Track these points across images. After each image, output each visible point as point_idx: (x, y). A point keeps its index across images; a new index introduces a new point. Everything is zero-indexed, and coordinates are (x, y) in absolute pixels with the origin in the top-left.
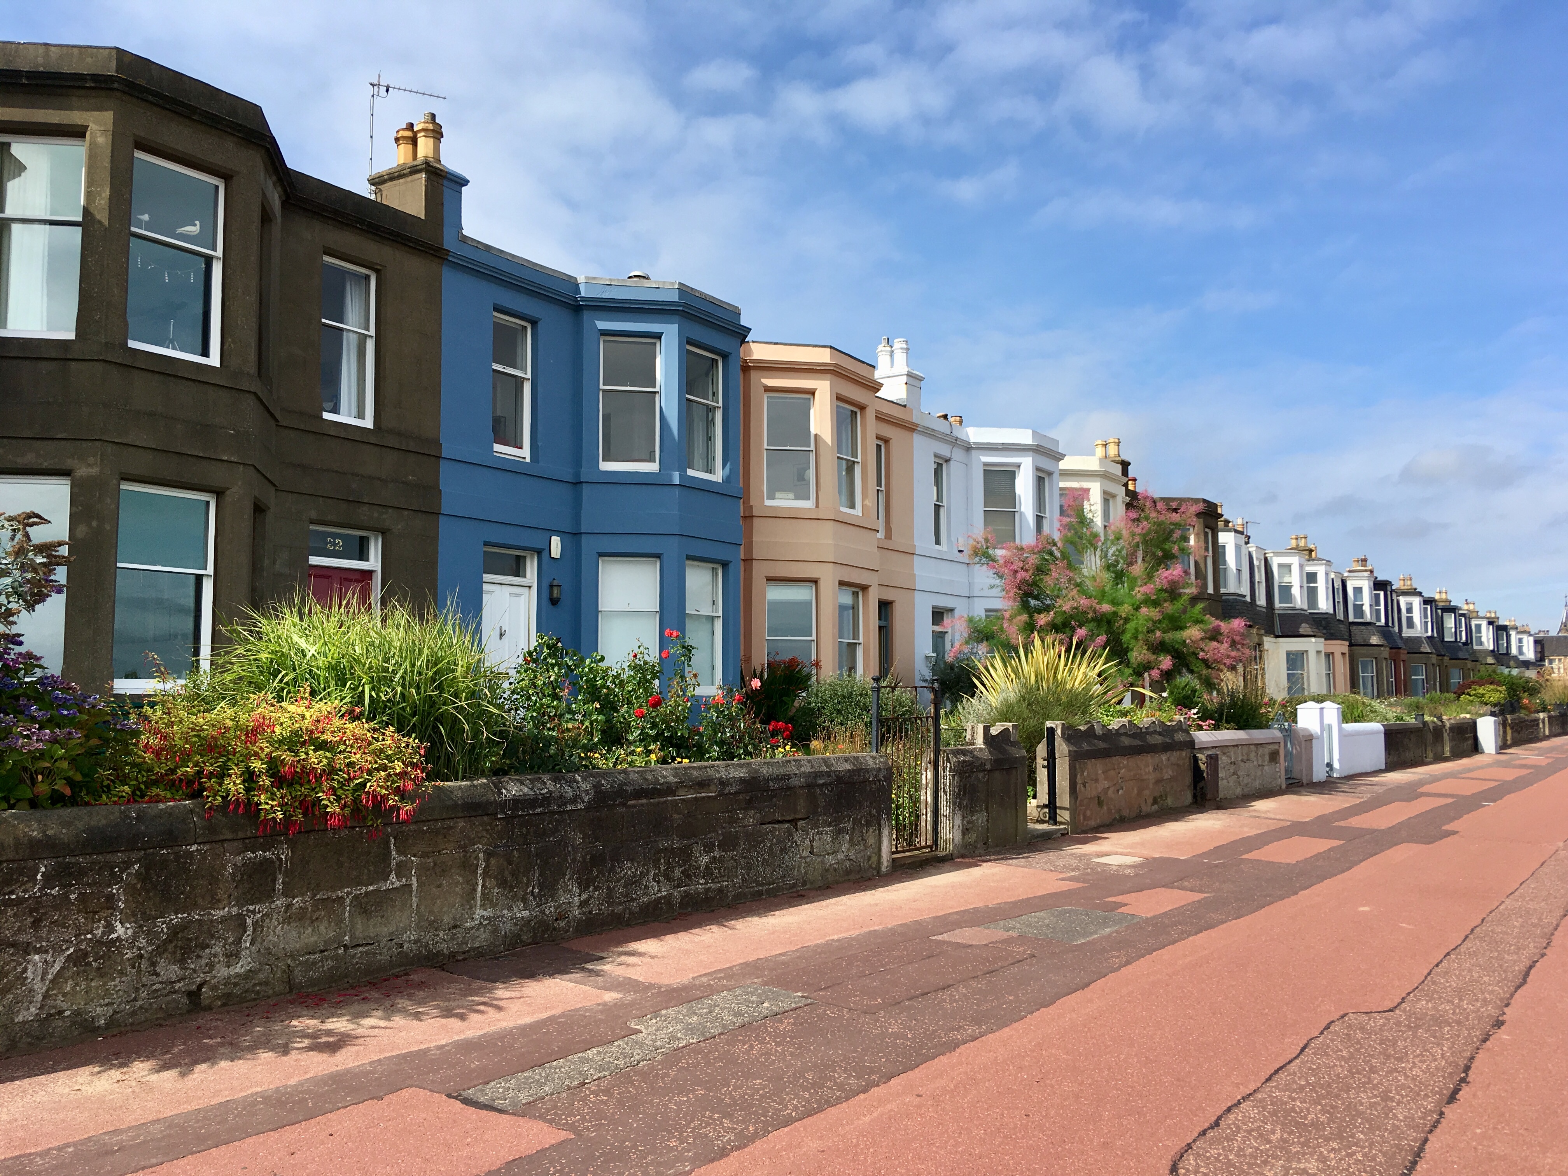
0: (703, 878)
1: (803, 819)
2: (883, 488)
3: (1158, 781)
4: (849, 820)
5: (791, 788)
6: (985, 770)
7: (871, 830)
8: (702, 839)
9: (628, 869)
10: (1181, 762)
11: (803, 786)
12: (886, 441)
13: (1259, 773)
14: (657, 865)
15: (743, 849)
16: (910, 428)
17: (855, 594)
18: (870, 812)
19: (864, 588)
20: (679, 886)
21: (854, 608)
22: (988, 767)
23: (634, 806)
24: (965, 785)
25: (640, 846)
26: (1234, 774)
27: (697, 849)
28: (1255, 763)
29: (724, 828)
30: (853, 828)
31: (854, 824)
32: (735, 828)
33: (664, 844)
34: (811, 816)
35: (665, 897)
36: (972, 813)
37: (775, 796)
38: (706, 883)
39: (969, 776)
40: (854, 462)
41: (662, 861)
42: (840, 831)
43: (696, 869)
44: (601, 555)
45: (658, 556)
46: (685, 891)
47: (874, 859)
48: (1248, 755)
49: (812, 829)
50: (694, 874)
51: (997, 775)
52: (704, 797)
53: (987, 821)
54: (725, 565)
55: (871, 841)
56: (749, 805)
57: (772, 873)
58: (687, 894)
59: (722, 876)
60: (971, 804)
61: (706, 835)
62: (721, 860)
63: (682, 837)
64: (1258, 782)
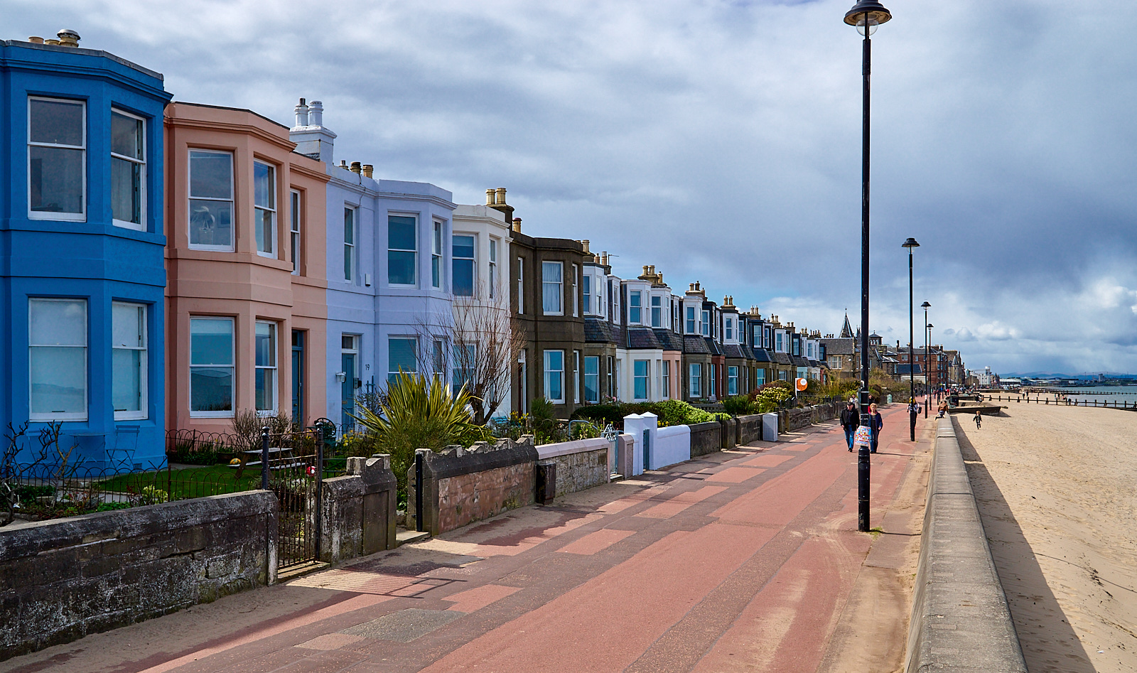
0: (109, 607)
1: (199, 551)
2: (299, 231)
3: (507, 489)
4: (240, 548)
5: (187, 527)
6: (360, 495)
7: (260, 553)
8: (107, 577)
9: (40, 607)
10: (527, 472)
11: (199, 524)
12: (302, 191)
13: (590, 473)
14: (65, 601)
15: (145, 581)
16: (323, 179)
17: (272, 327)
18: (259, 538)
19: (280, 322)
20: (86, 616)
21: (271, 337)
22: (363, 492)
23: (44, 556)
24: (343, 509)
25: (50, 588)
26: (570, 476)
27: (103, 584)
28: (587, 466)
29: (127, 565)
30: (245, 553)
31: (245, 550)
32: (137, 564)
33: (71, 583)
34: (207, 548)
35: (73, 626)
36: (349, 530)
37: (173, 535)
38: (110, 612)
39: (347, 501)
40: (271, 212)
41: (71, 597)
42: (232, 557)
43: (103, 600)
44: (30, 296)
45: (86, 298)
46: (92, 620)
47: (262, 576)
48: (582, 460)
49: (207, 558)
50: (100, 605)
51: (371, 498)
52: (108, 542)
53: (362, 535)
54: (150, 305)
55: (259, 561)
56: (149, 544)
57: (171, 597)
58: (94, 622)
59: (125, 604)
60: (348, 524)
61: (110, 572)
62: (125, 591)
63: (88, 576)
64: (588, 481)
